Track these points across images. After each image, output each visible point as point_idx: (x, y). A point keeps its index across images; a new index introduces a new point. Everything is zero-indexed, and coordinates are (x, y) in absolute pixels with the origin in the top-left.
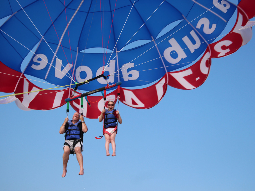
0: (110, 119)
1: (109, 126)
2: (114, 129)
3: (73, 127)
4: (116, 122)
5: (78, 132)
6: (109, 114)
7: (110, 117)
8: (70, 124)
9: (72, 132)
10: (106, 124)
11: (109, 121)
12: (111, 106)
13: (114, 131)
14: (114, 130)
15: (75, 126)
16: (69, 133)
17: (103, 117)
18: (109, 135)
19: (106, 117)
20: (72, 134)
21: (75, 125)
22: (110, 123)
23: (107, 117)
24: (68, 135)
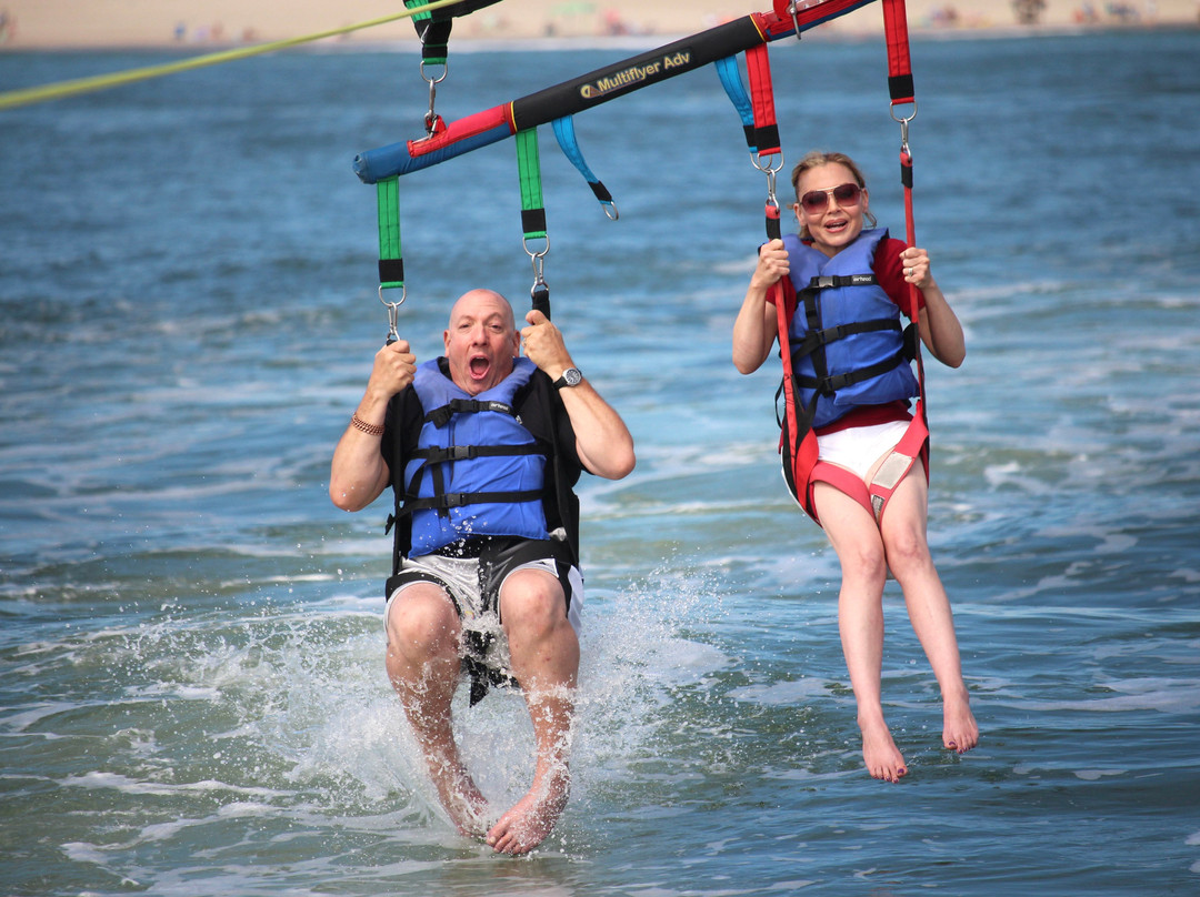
0: (853, 337)
1: (843, 403)
2: (895, 431)
3: (473, 420)
4: (914, 364)
5: (527, 469)
6: (841, 282)
7: (850, 320)
8: (438, 402)
9: (465, 476)
10: (810, 393)
11: (840, 356)
12: (832, 205)
13: (907, 460)
14: (900, 448)
15: (483, 414)
16: (439, 487)
17: (775, 318)
18: (870, 498)
19: (802, 321)
20: (467, 499)
21: (485, 406)
22: (853, 378)
23: (813, 314)
24: (423, 511)
